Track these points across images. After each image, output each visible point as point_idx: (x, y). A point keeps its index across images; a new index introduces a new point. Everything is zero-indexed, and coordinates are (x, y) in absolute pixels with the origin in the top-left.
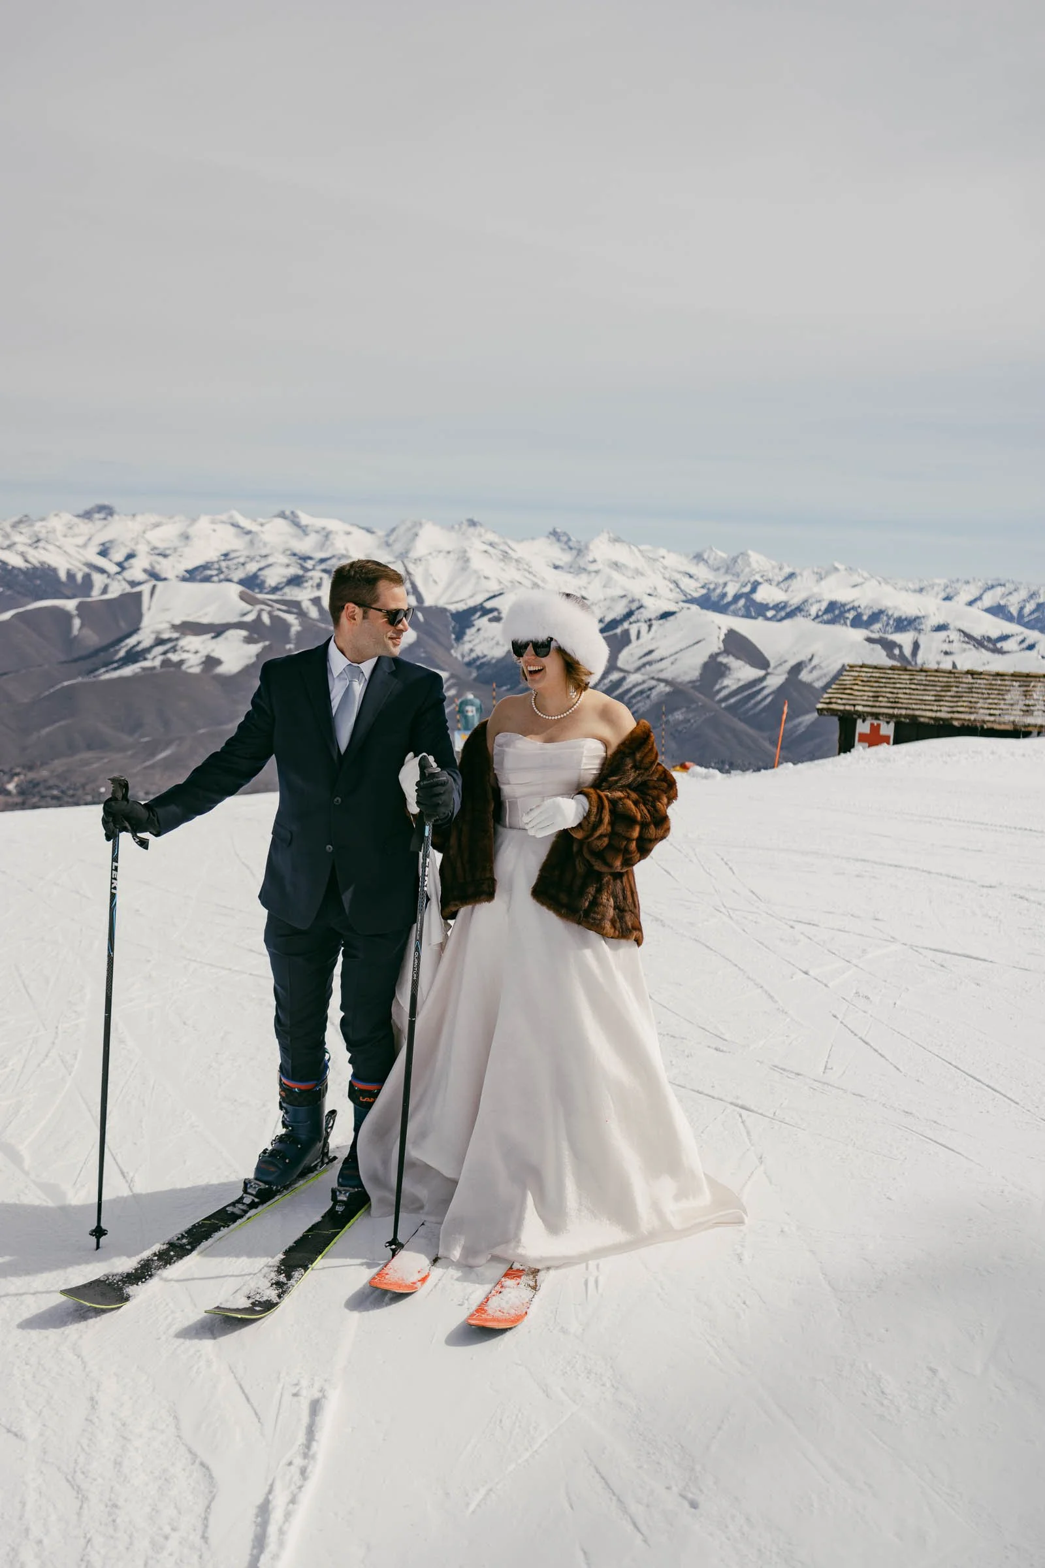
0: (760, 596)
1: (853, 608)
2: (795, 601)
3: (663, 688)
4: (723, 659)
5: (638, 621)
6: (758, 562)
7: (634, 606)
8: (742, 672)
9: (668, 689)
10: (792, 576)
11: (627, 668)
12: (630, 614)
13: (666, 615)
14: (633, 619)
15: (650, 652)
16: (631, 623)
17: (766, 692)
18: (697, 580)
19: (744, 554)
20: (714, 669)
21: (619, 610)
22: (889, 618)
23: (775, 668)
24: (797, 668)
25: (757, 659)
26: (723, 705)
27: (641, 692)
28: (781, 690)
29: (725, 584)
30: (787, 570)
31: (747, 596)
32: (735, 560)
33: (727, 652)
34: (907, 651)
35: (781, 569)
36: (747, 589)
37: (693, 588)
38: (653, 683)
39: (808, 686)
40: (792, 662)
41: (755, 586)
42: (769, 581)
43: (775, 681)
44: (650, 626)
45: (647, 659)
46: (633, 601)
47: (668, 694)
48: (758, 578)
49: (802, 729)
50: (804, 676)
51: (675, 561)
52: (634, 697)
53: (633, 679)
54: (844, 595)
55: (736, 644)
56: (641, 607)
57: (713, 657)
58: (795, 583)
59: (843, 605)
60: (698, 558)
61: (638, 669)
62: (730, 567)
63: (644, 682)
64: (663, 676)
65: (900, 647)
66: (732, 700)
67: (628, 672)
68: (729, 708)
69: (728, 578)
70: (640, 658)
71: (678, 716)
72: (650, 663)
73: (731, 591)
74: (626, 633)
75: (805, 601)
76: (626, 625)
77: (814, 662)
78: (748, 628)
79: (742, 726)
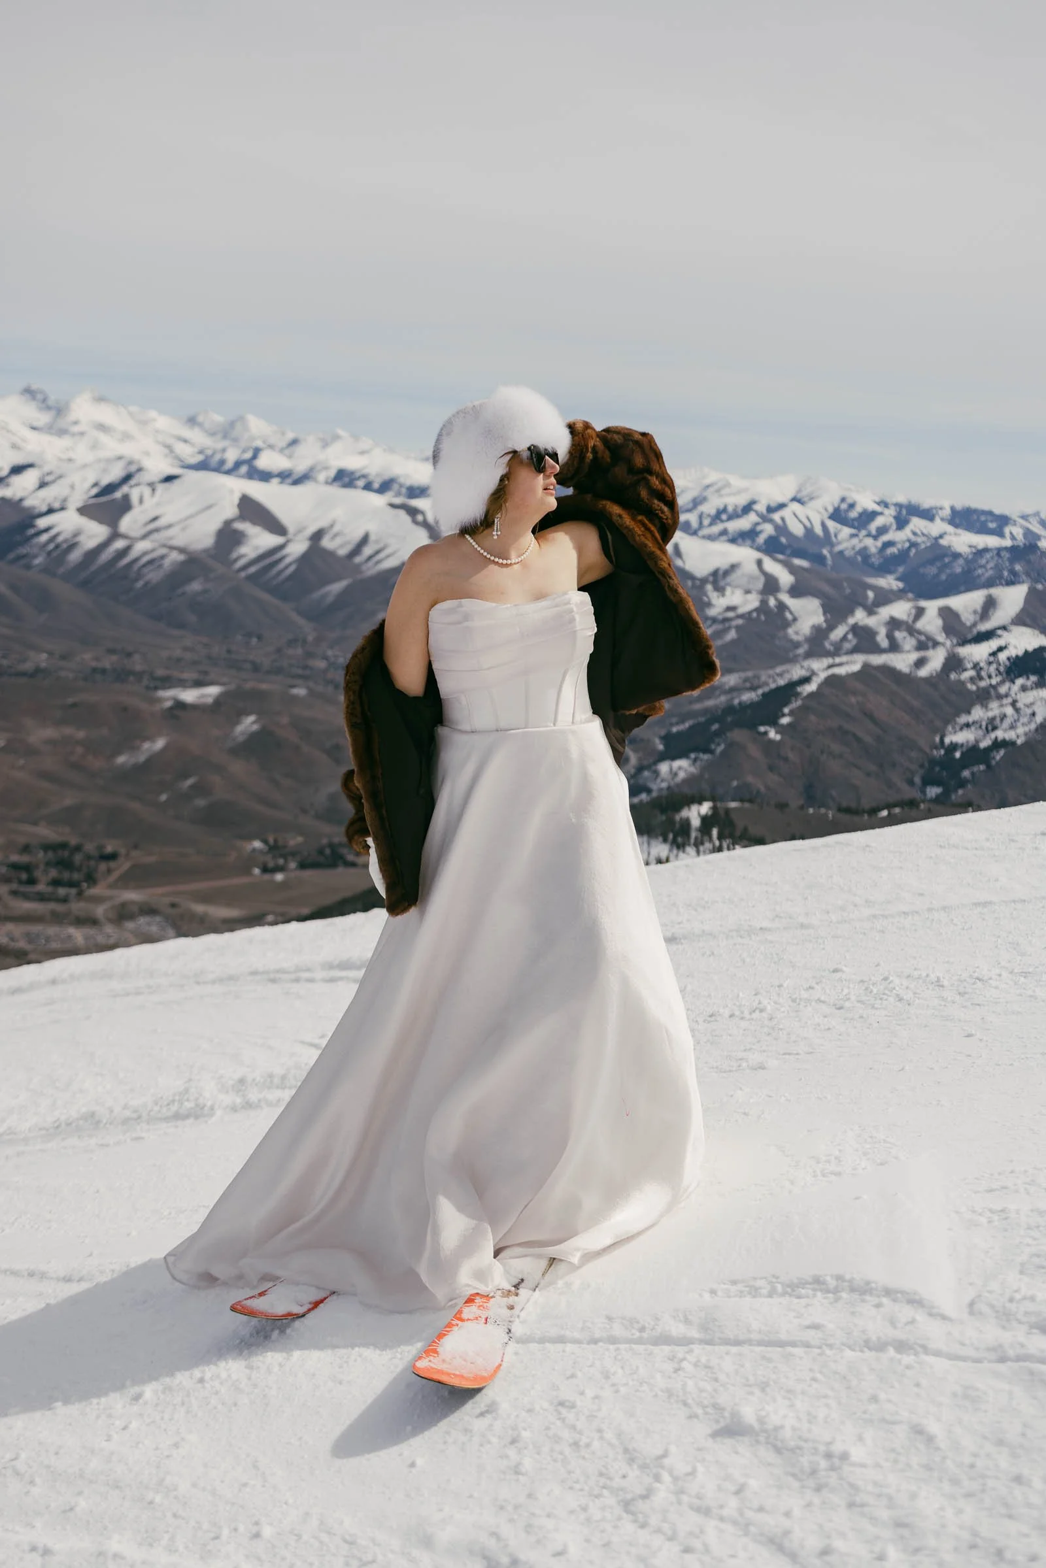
0: (263, 462)
1: (364, 476)
2: (301, 467)
3: (176, 557)
4: (240, 526)
5: (137, 485)
6: (257, 427)
7: (133, 468)
8: (259, 540)
9: (181, 557)
10: (294, 442)
11: (133, 534)
12: (127, 478)
13: (169, 479)
14: (132, 482)
15: (155, 519)
16: (131, 487)
17: (281, 566)
18: (193, 445)
19: (242, 419)
20: (229, 537)
21: (115, 473)
22: (401, 486)
23: (295, 535)
24: (318, 536)
25: (274, 525)
26: (243, 574)
27: (151, 562)
28: (305, 558)
29: (224, 450)
30: (290, 436)
31: (250, 462)
32: (232, 424)
33: (242, 517)
35: (283, 434)
36: (248, 455)
37: (189, 453)
38: (164, 551)
39: (331, 554)
40: (312, 530)
41: (257, 452)
42: (271, 447)
43: (297, 548)
44: (153, 490)
45: (153, 527)
46: (130, 463)
47: (183, 563)
48: (259, 443)
49: (330, 599)
50: (327, 543)
51: (163, 423)
52: (144, 566)
53: (141, 547)
54: (352, 463)
55: (250, 509)
56: (140, 470)
57: (228, 523)
58: (300, 450)
59: (352, 473)
60: (192, 421)
61: (145, 537)
62: (227, 432)
63: (153, 550)
64: (175, 543)
65: (422, 513)
66: (253, 569)
67: (134, 540)
68: (250, 578)
69: (226, 443)
70: (146, 524)
71: (196, 586)
72: (157, 530)
73: (232, 456)
74: (126, 498)
75: (312, 469)
76: (125, 489)
77: (335, 530)
78: (258, 491)
79: (265, 597)
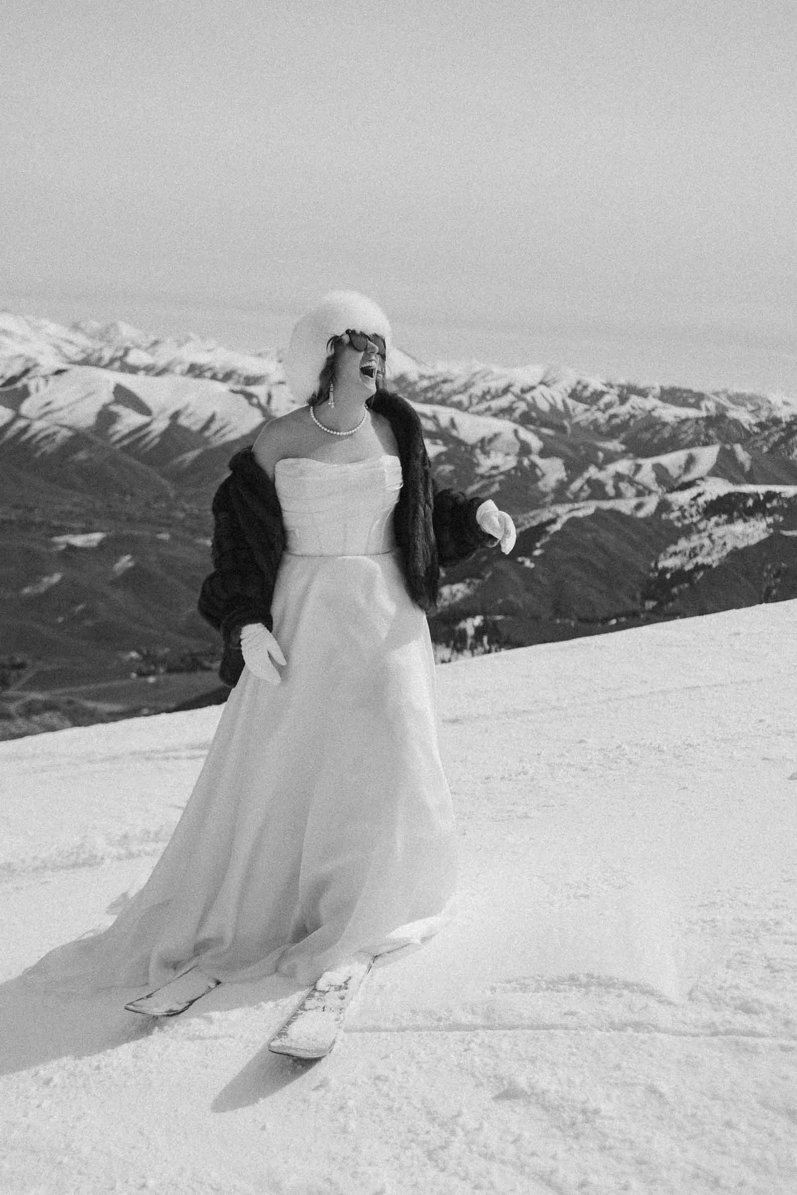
0: (132, 359)
1: (210, 369)
2: (161, 363)
3: (66, 433)
4: (114, 408)
5: (34, 377)
6: (127, 332)
7: (30, 365)
8: (130, 419)
9: (70, 433)
10: (156, 343)
11: (30, 415)
12: (26, 372)
13: (59, 372)
14: (30, 375)
15: (48, 404)
16: (29, 379)
17: (147, 439)
18: (76, 345)
19: (113, 324)
20: (106, 417)
21: (16, 369)
22: (240, 376)
23: (159, 414)
24: (175, 416)
25: (141, 408)
26: (118, 446)
27: (47, 437)
28: (166, 434)
29: (101, 349)
30: (152, 338)
31: (121, 359)
32: (107, 331)
33: (117, 402)
34: (263, 401)
35: (147, 336)
36: (120, 353)
37: (73, 352)
38: (57, 428)
39: (186, 430)
40: (171, 411)
41: (127, 351)
42: (138, 347)
43: (160, 425)
44: (47, 381)
45: (47, 410)
46: (28, 360)
47: (71, 438)
48: (128, 344)
49: (186, 465)
50: (183, 421)
51: (53, 328)
52: (42, 439)
53: (38, 425)
54: (202, 359)
55: (123, 395)
56: (36, 365)
57: (105, 407)
58: (161, 349)
59: (201, 367)
60: (76, 327)
61: (40, 418)
62: (103, 335)
63: (47, 428)
64: (65, 422)
65: (257, 397)
66: (125, 442)
67: (31, 420)
68: (125, 449)
69: (102, 344)
70: (42, 408)
71: (82, 456)
72: (50, 412)
73: (107, 355)
74: (25, 387)
75: (170, 364)
76: (24, 380)
77: (189, 411)
78: (128, 381)
79: (135, 462)
